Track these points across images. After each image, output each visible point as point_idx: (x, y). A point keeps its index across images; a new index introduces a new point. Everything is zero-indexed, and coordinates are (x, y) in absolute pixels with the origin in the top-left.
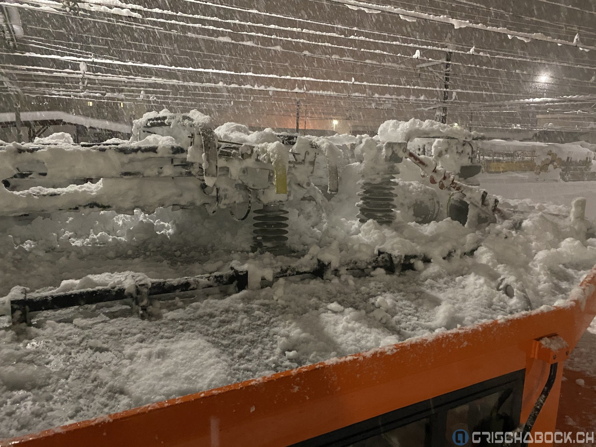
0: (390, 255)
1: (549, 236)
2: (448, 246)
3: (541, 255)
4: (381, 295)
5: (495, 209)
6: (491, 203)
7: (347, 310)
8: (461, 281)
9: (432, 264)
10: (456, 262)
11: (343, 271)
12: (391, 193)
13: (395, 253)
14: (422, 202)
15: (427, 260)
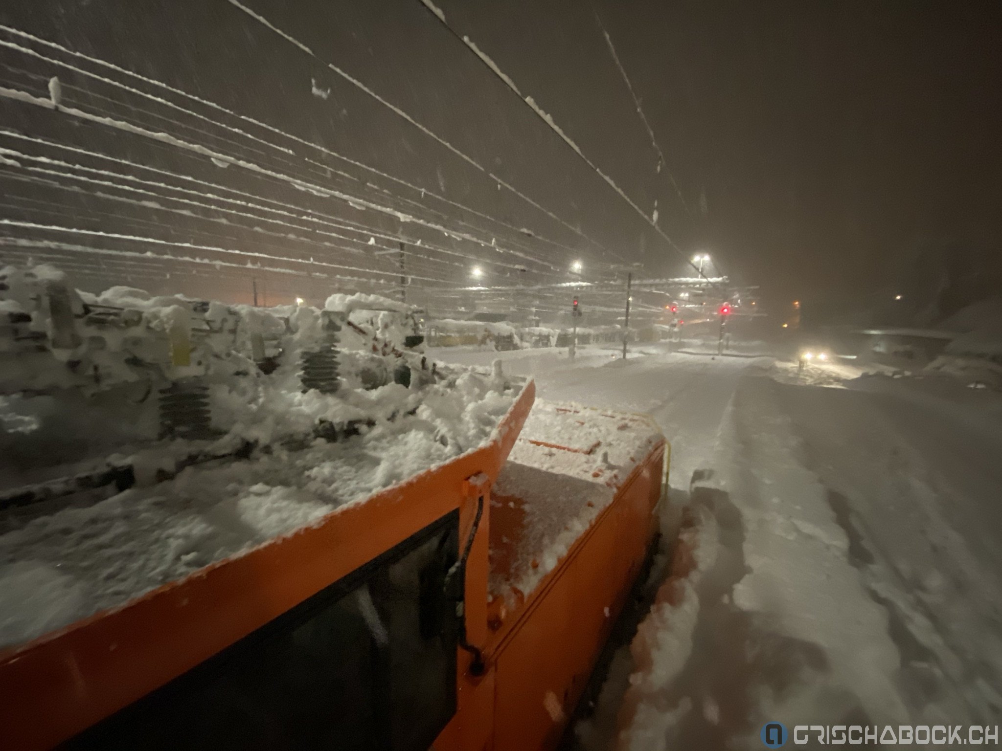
0: (331, 424)
1: (477, 390)
2: (391, 408)
3: (471, 406)
4: (318, 466)
5: (434, 372)
6: (431, 367)
7: (274, 489)
8: (403, 438)
9: (376, 426)
10: (399, 421)
11: (276, 447)
12: (333, 361)
13: (337, 420)
14: (369, 370)
15: (371, 423)
